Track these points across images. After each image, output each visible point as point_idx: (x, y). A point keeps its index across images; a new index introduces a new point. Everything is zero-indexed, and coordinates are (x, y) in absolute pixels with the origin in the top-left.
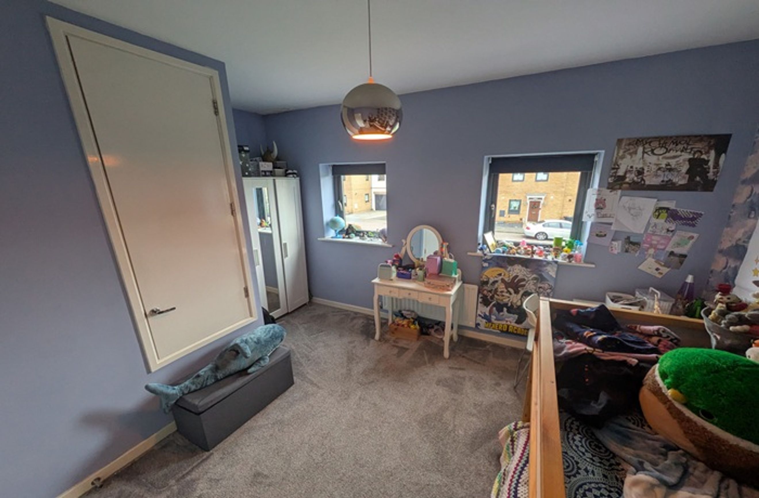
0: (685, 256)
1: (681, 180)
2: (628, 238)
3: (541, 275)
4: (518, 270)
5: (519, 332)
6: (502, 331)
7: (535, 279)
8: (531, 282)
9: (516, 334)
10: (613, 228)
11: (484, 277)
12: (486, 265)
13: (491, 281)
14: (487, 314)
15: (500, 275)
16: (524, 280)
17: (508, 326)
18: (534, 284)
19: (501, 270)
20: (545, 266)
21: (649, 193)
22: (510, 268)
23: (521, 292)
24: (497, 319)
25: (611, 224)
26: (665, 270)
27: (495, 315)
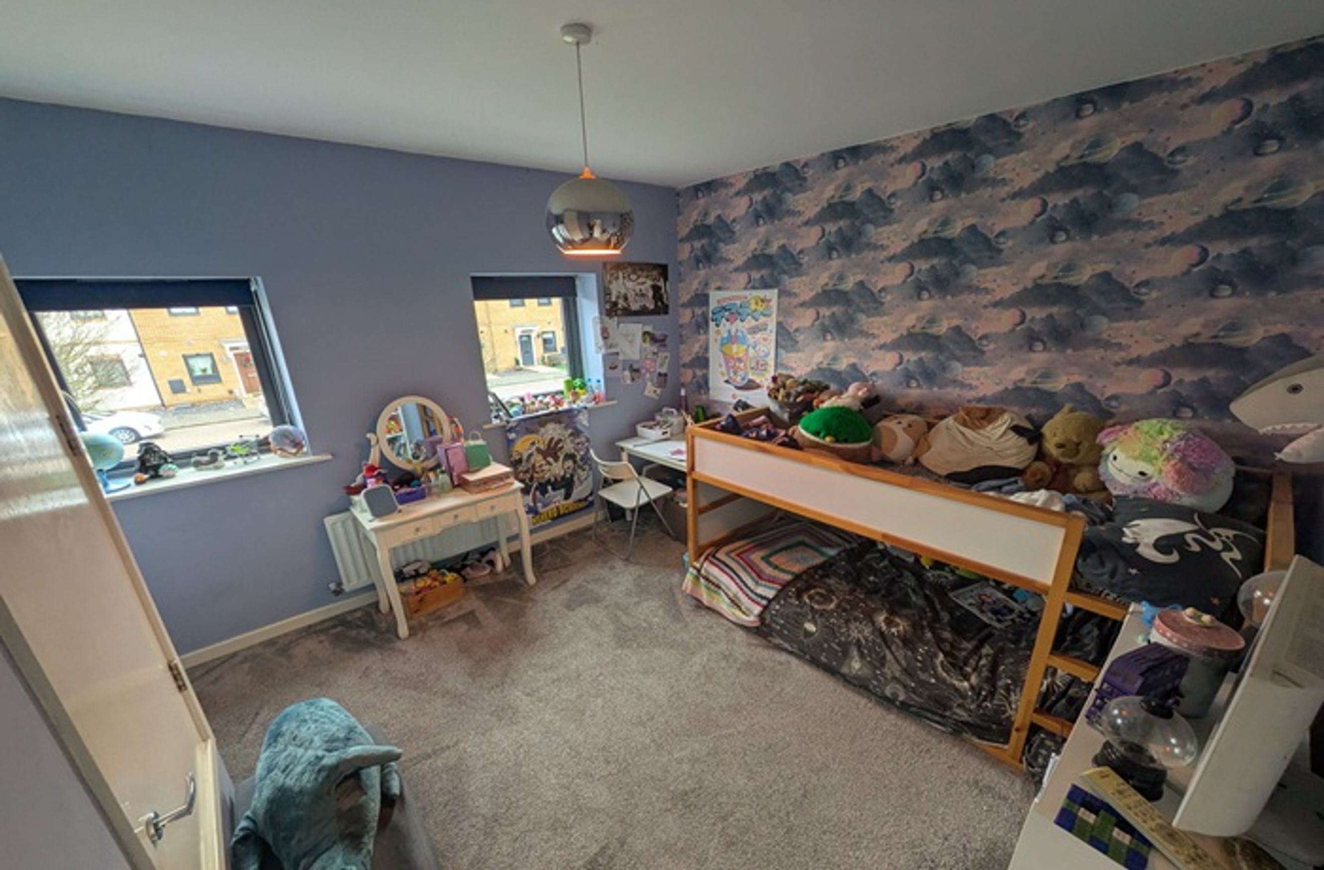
0: (665, 375)
1: (651, 307)
2: (631, 366)
3: (575, 429)
4: (552, 431)
5: (571, 509)
6: (554, 519)
7: (572, 434)
8: (568, 440)
9: (570, 513)
10: (621, 357)
11: (514, 454)
12: (512, 436)
13: (525, 457)
14: (532, 504)
15: (533, 444)
16: (560, 441)
17: (558, 508)
18: (572, 441)
19: (533, 437)
20: (576, 416)
21: (636, 318)
22: (542, 430)
23: (562, 457)
24: (545, 506)
25: (617, 354)
26: (659, 391)
27: (540, 501)
